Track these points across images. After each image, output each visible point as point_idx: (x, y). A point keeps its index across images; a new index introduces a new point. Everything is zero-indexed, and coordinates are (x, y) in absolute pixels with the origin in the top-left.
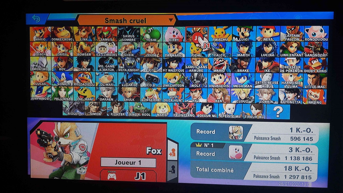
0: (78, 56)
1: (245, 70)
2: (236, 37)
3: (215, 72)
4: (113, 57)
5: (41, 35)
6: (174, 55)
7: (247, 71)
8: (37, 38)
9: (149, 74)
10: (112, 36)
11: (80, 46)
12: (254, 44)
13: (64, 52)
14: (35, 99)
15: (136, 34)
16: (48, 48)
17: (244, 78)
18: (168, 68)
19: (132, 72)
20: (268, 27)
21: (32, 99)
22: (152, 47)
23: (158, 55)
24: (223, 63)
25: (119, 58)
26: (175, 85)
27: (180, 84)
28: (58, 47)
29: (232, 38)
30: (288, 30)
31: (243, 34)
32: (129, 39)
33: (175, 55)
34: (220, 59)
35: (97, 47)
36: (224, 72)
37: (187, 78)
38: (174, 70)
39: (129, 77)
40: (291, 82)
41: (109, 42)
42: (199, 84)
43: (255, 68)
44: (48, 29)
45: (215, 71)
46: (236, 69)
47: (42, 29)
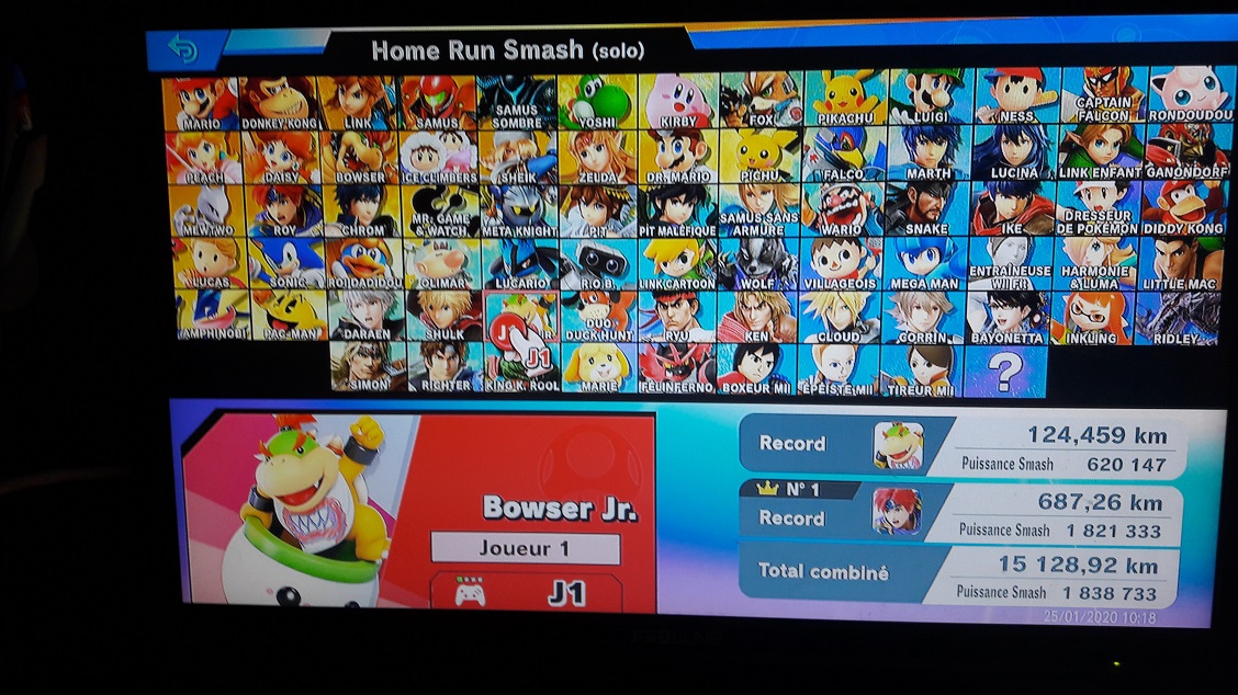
0: (340, 186)
1: (935, 228)
2: (901, 108)
3: (827, 236)
4: (463, 186)
5: (203, 107)
6: (678, 175)
7: (939, 229)
8: (190, 117)
9: (591, 244)
10: (456, 109)
11: (343, 149)
12: (965, 132)
13: (290, 170)
14: (196, 335)
15: (541, 102)
16: (229, 152)
17: (930, 256)
18: (656, 222)
19: (531, 239)
20: (1017, 71)
21: (183, 334)
22: (599, 149)
23: (622, 174)
24: (855, 203)
25: (483, 190)
26: (683, 283)
27: (701, 277)
28: (266, 152)
29: (890, 111)
30: (1090, 82)
31: (927, 98)
32: (516, 120)
33: (681, 175)
34: (843, 189)
35: (405, 150)
36: (860, 235)
37: (726, 258)
38: (678, 231)
39: (521, 256)
40: (1096, 269)
41: (446, 132)
42: (768, 277)
43: (971, 220)
44: (226, 87)
45: (827, 230)
46: (901, 223)
47: (205, 86)
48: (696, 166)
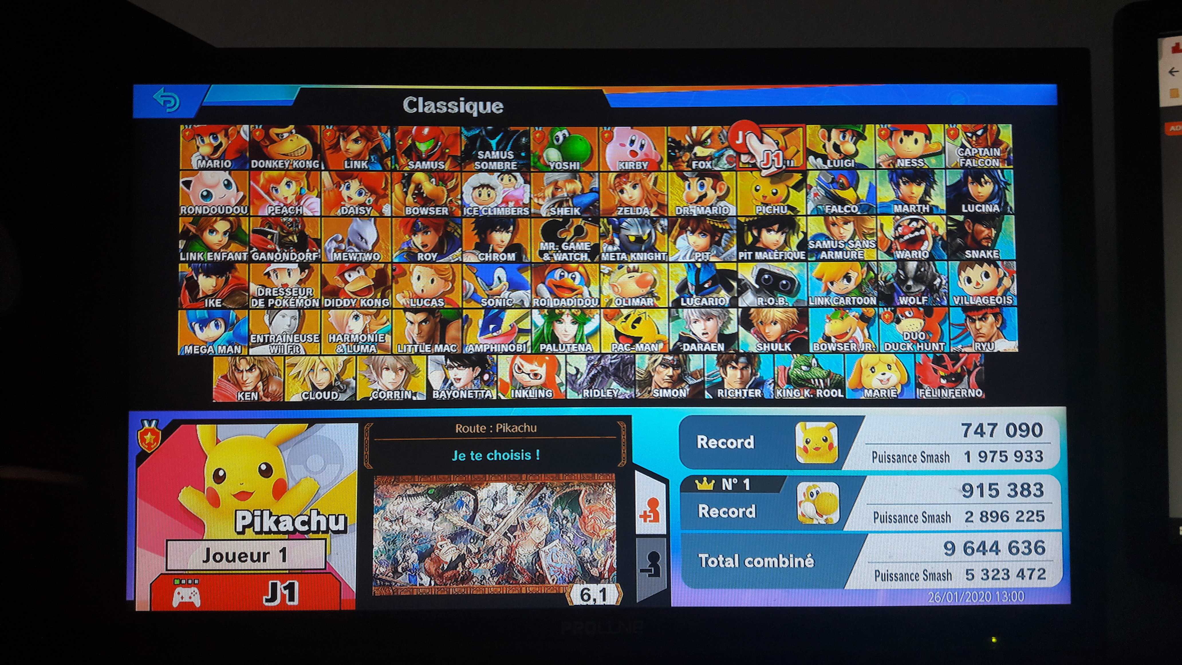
2: (816, 156)
5: (216, 149)
8: (204, 158)
10: (443, 154)
11: (413, 186)
28: (343, 188)
29: (807, 159)
42: (922, 295)
47: (220, 131)
48: (718, 201)
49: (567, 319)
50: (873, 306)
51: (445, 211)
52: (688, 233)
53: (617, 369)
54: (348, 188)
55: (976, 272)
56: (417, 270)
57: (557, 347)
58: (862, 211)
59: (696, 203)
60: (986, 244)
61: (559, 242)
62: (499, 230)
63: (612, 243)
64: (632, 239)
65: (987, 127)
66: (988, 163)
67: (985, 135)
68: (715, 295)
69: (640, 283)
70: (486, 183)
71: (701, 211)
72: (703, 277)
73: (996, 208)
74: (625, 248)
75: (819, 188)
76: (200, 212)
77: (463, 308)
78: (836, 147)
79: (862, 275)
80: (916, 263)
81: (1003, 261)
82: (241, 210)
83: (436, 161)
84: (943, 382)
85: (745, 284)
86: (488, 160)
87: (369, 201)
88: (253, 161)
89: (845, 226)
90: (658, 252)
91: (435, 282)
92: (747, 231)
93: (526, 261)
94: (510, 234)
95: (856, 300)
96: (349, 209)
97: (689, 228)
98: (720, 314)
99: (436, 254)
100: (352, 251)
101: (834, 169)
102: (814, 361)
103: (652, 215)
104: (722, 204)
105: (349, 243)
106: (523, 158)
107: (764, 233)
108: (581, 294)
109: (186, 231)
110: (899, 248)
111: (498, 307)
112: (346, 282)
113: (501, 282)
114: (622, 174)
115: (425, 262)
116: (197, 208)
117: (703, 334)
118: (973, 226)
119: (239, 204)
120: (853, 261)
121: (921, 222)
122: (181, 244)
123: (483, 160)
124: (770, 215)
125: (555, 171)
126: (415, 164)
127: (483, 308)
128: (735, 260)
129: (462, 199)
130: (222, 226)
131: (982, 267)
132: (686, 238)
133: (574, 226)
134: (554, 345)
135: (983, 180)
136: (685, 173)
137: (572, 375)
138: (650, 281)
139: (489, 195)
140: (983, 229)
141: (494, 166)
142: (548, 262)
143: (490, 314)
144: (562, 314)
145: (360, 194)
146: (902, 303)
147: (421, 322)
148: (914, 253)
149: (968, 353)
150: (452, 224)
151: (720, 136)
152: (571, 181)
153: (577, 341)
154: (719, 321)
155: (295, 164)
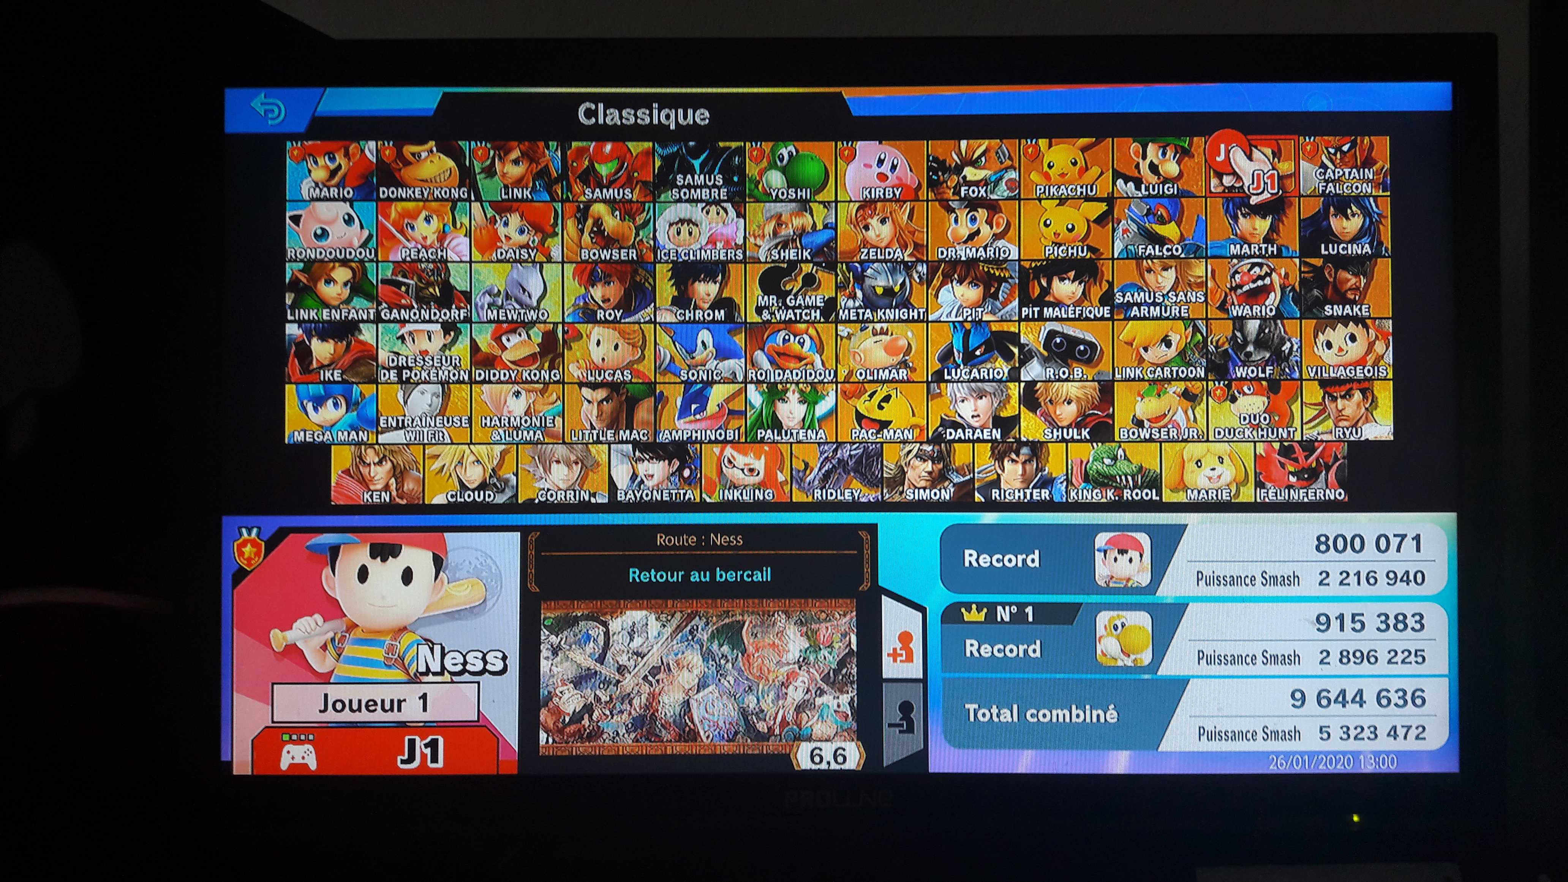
2: (1127, 179)
5: (334, 174)
8: (317, 185)
10: (630, 179)
29: (1114, 184)
42: (1266, 364)
47: (338, 150)
48: (994, 240)
49: (793, 397)
50: (1200, 379)
51: (633, 254)
52: (954, 283)
53: (859, 462)
54: (506, 224)
55: (1338, 335)
56: (597, 332)
57: (779, 434)
58: (1188, 253)
59: (965, 242)
60: (1352, 297)
61: (783, 295)
62: (704, 280)
63: (854, 297)
64: (880, 291)
65: (1356, 139)
66: (1357, 188)
67: (1353, 151)
68: (989, 366)
69: (890, 350)
70: (688, 217)
71: (972, 254)
72: (974, 342)
73: (1367, 249)
74: (870, 303)
75: (1129, 222)
76: (313, 256)
77: (655, 383)
78: (1154, 168)
79: (1187, 338)
80: (1258, 321)
81: (1375, 319)
82: (365, 254)
83: (622, 187)
84: (1293, 479)
85: (1030, 351)
86: (689, 187)
87: (533, 241)
88: (381, 189)
89: (1164, 273)
90: (914, 308)
91: (620, 348)
92: (1033, 279)
93: (739, 320)
94: (718, 285)
95: (1177, 371)
96: (507, 252)
97: (956, 276)
98: (996, 390)
99: (621, 311)
100: (510, 307)
101: (1149, 196)
102: (1121, 452)
103: (906, 259)
104: (1000, 243)
105: (508, 297)
106: (735, 184)
107: (1056, 282)
108: (812, 364)
109: (295, 281)
110: (1236, 303)
111: (702, 381)
112: (504, 348)
113: (705, 348)
114: (868, 205)
115: (606, 321)
116: (309, 251)
117: (973, 417)
118: (1336, 274)
119: (364, 245)
120: (1174, 319)
121: (1265, 269)
122: (289, 299)
123: (683, 186)
124: (1064, 259)
125: (777, 200)
126: (593, 193)
127: (682, 382)
128: (1017, 318)
129: (655, 238)
130: (342, 274)
131: (1346, 326)
132: (951, 289)
133: (803, 274)
134: (776, 431)
135: (1349, 211)
136: (950, 203)
137: (799, 471)
138: (901, 348)
139: (690, 234)
140: (1350, 277)
141: (696, 194)
142: (769, 322)
143: (692, 390)
144: (787, 390)
145: (522, 232)
146: (1239, 375)
147: (602, 401)
148: (1256, 309)
149: (1326, 441)
150: (640, 270)
151: (997, 153)
152: (799, 213)
153: (806, 427)
154: (994, 400)
155: (437, 193)
